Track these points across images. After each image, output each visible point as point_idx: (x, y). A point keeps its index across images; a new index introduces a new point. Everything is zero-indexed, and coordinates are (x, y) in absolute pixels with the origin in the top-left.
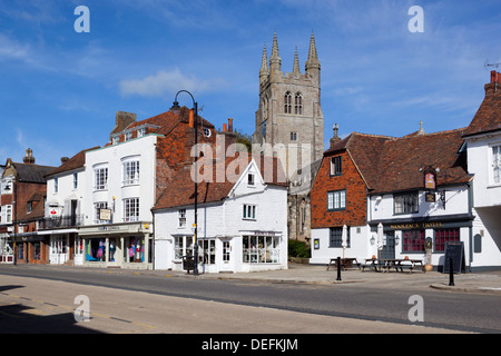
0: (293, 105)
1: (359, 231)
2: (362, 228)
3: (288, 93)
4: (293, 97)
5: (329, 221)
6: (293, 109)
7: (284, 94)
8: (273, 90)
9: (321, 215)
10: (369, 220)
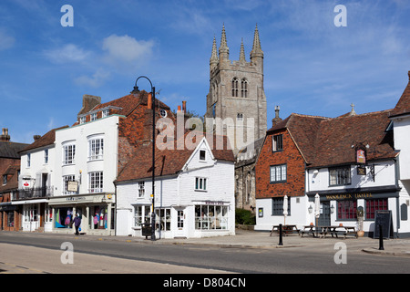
0: (240, 89)
1: (298, 201)
2: (301, 198)
3: (235, 79)
4: (240, 82)
5: (272, 192)
6: (239, 93)
7: (232, 80)
8: (221, 76)
9: (264, 187)
10: (307, 191)
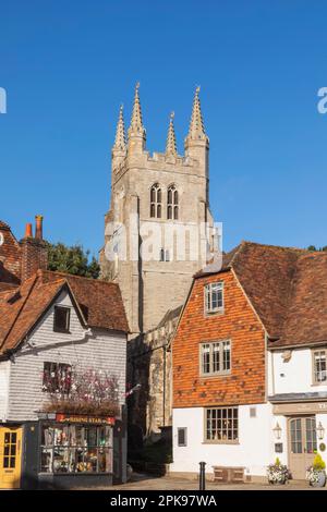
0: (164, 204)
1: (253, 413)
2: (258, 407)
3: (156, 185)
4: (164, 191)
5: (203, 395)
6: (164, 212)
7: (149, 187)
8: (132, 179)
9: (189, 385)
10: (270, 392)
